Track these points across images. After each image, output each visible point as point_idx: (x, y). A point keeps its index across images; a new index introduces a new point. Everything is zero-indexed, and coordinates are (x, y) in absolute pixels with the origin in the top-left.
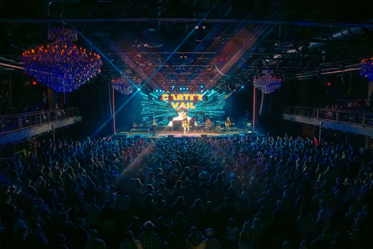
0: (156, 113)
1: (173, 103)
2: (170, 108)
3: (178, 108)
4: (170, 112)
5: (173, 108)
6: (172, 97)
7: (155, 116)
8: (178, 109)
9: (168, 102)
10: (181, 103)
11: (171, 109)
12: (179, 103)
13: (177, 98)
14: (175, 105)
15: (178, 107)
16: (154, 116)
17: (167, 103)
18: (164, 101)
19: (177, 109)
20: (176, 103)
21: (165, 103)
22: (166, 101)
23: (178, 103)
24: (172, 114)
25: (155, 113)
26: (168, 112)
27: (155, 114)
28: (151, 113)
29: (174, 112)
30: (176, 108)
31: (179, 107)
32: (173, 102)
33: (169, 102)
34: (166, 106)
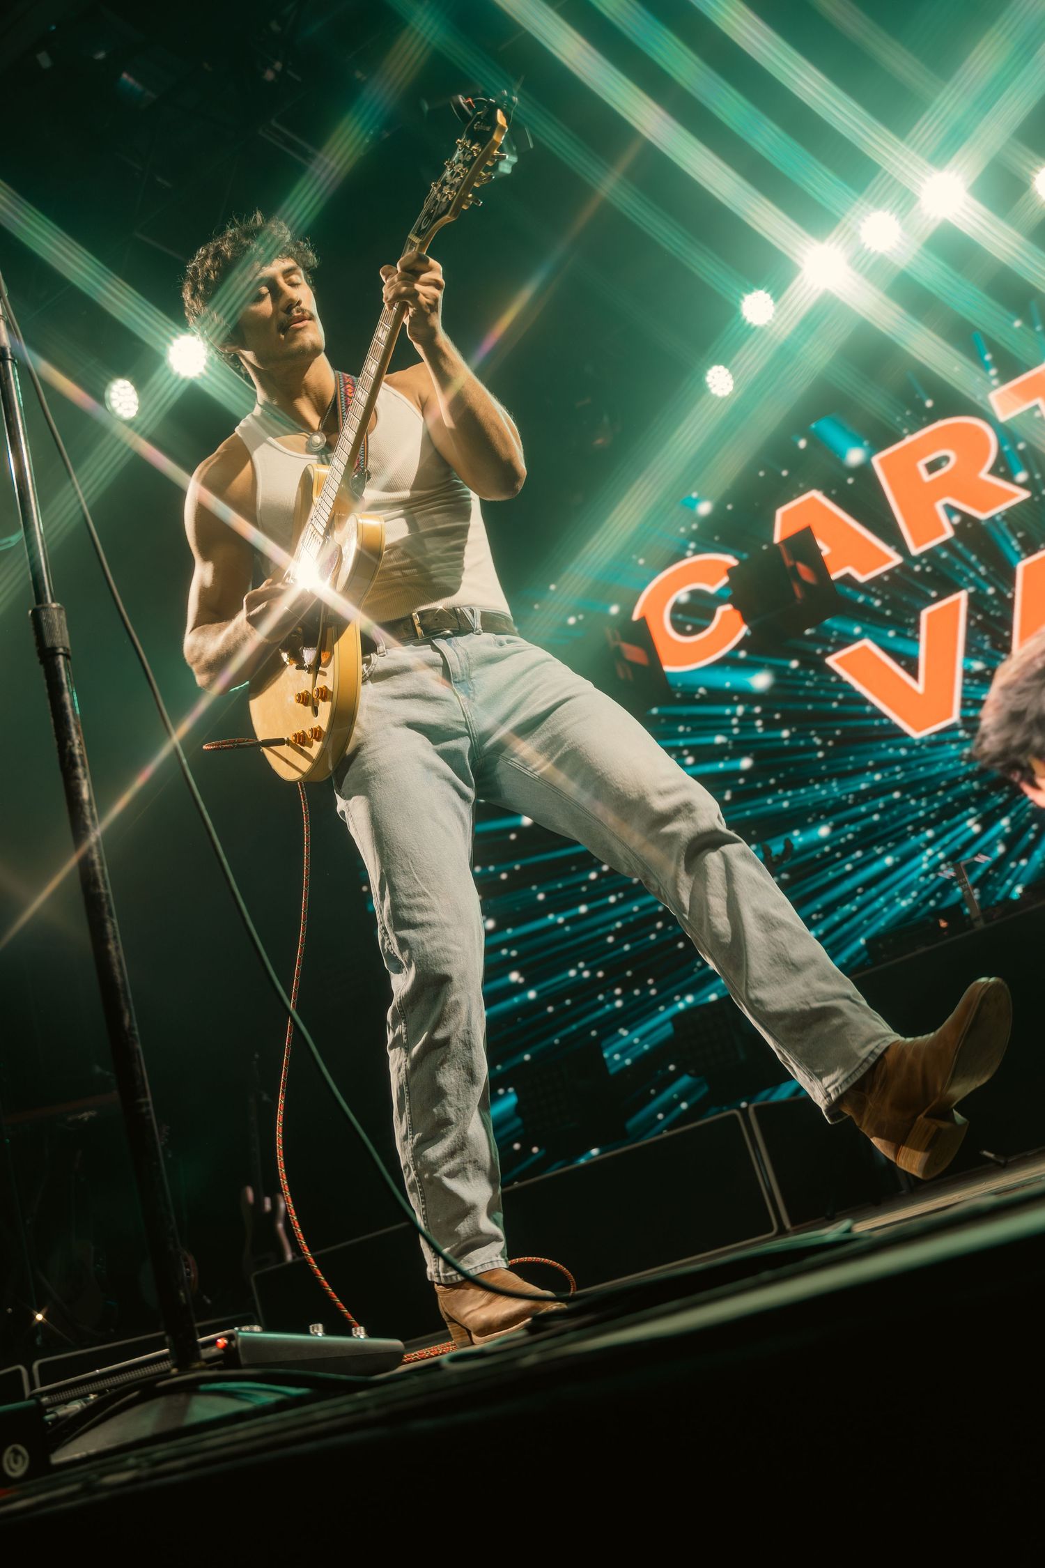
0: (628, 961)
1: (867, 642)
2: (843, 776)
3: (993, 695)
4: (869, 839)
5: (894, 734)
6: (803, 543)
7: (634, 1014)
8: (989, 718)
9: (761, 681)
10: (1005, 575)
11: (860, 771)
12: (976, 603)
13: (889, 532)
14: (911, 666)
15: (984, 679)
16: (609, 1026)
17: (748, 697)
18: (689, 697)
19: (970, 723)
20: (905, 624)
21: (720, 724)
22: (728, 680)
23: (962, 597)
24: (924, 861)
25: (615, 971)
26: (827, 861)
27: (627, 986)
28: (556, 999)
29: (948, 812)
30: (955, 718)
31: (1007, 672)
32: (845, 641)
33: (780, 674)
34: (746, 763)
